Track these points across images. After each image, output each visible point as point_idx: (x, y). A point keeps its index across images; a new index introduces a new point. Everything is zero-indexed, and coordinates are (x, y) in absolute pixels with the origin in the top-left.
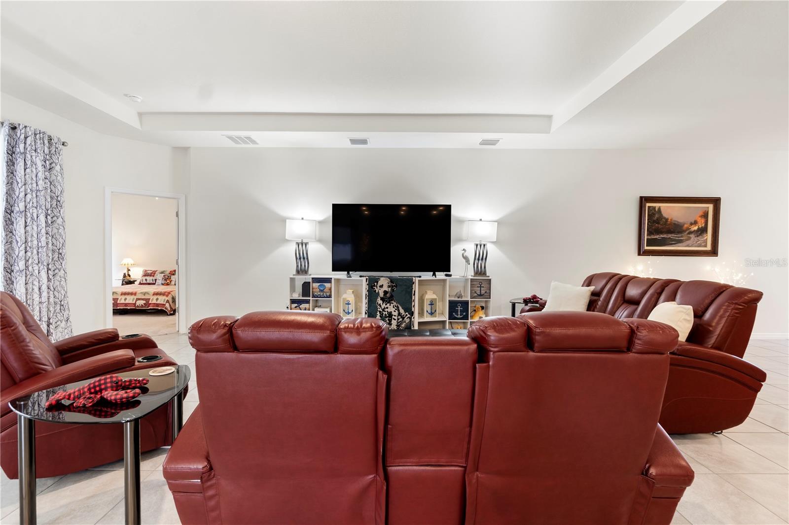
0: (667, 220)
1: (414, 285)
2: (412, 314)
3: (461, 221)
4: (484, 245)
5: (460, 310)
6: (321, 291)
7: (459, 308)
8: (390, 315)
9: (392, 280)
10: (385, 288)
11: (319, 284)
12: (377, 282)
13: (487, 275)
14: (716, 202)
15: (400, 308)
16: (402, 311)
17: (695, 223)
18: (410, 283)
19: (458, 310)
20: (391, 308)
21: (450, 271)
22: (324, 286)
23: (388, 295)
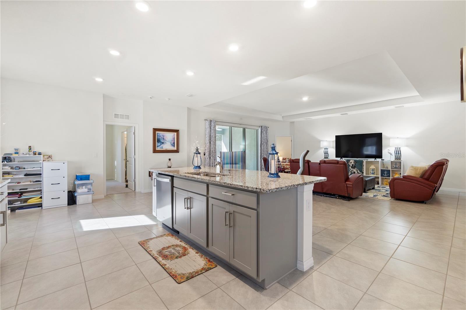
1: (363, 163)
2: (363, 173)
4: (400, 148)
5: (386, 173)
7: (386, 172)
9: (355, 161)
10: (353, 163)
12: (349, 161)
13: (402, 160)
15: (358, 170)
16: (359, 172)
18: (362, 162)
20: (355, 170)
21: (382, 158)
23: (354, 166)
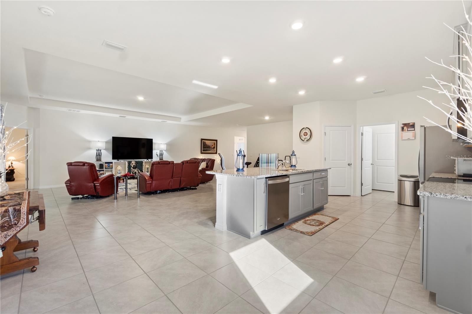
0: (207, 145)
3: (155, 144)
8: (136, 173)
9: (136, 162)
10: (134, 164)
11: (107, 164)
12: (131, 163)
14: (216, 141)
15: (139, 170)
16: (139, 171)
17: (213, 146)
18: (142, 162)
20: (136, 171)
21: (152, 159)
22: (110, 165)
23: (135, 167)
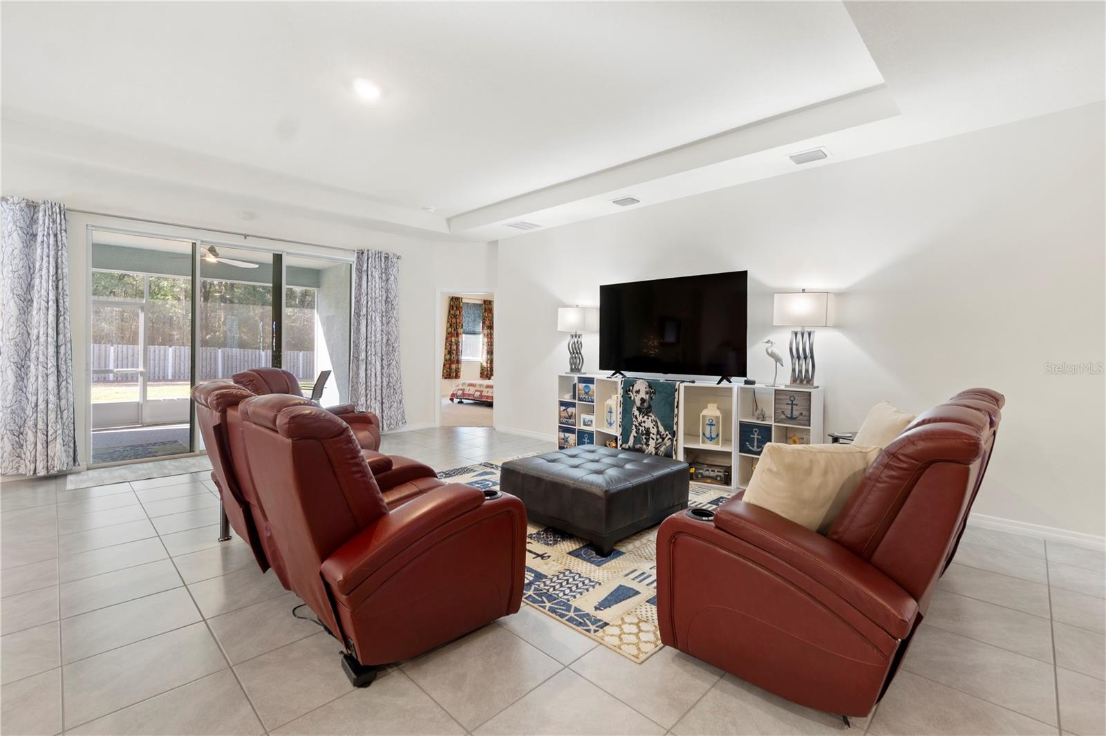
1: (677, 393)
2: (674, 434)
4: (810, 334)
5: (758, 439)
6: (587, 393)
7: (756, 436)
8: (648, 432)
9: (651, 384)
10: (643, 395)
11: (584, 385)
12: (633, 386)
13: (815, 385)
15: (660, 424)
16: (661, 429)
18: (673, 389)
19: (754, 438)
20: (649, 423)
21: (744, 376)
22: (589, 388)
